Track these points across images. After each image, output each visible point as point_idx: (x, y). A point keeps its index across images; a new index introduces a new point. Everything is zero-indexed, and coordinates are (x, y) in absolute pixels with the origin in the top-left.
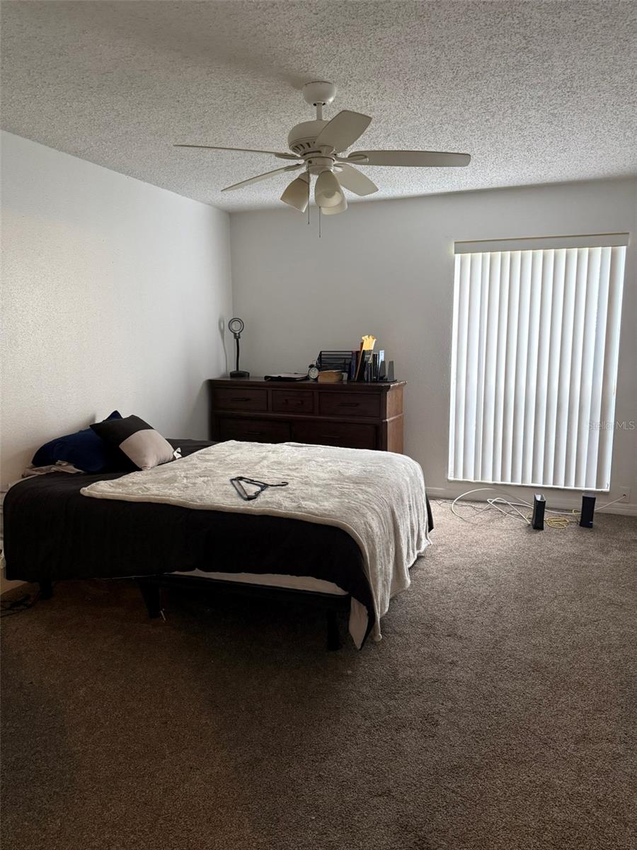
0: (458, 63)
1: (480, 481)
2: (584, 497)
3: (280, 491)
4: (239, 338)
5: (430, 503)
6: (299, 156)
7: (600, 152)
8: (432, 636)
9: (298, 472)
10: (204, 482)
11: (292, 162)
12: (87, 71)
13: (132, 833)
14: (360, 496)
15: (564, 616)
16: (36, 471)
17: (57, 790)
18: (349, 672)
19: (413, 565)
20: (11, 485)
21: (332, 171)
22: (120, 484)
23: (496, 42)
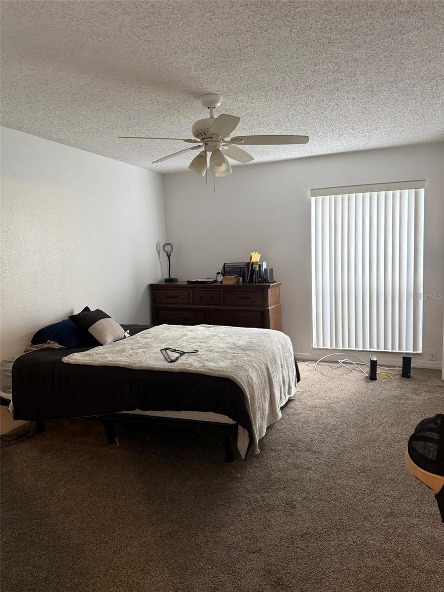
0: (297, 80)
1: (334, 348)
2: (403, 357)
3: (192, 356)
4: (170, 255)
5: (298, 363)
6: (199, 140)
7: (400, 129)
8: (296, 451)
9: (206, 344)
10: (143, 352)
11: (195, 145)
12: (63, 93)
13: (92, 578)
14: (245, 358)
15: (385, 437)
16: (34, 347)
17: (45, 553)
18: (239, 475)
19: (285, 405)
20: (17, 357)
21: (221, 149)
22: (87, 355)
23: (318, 68)
